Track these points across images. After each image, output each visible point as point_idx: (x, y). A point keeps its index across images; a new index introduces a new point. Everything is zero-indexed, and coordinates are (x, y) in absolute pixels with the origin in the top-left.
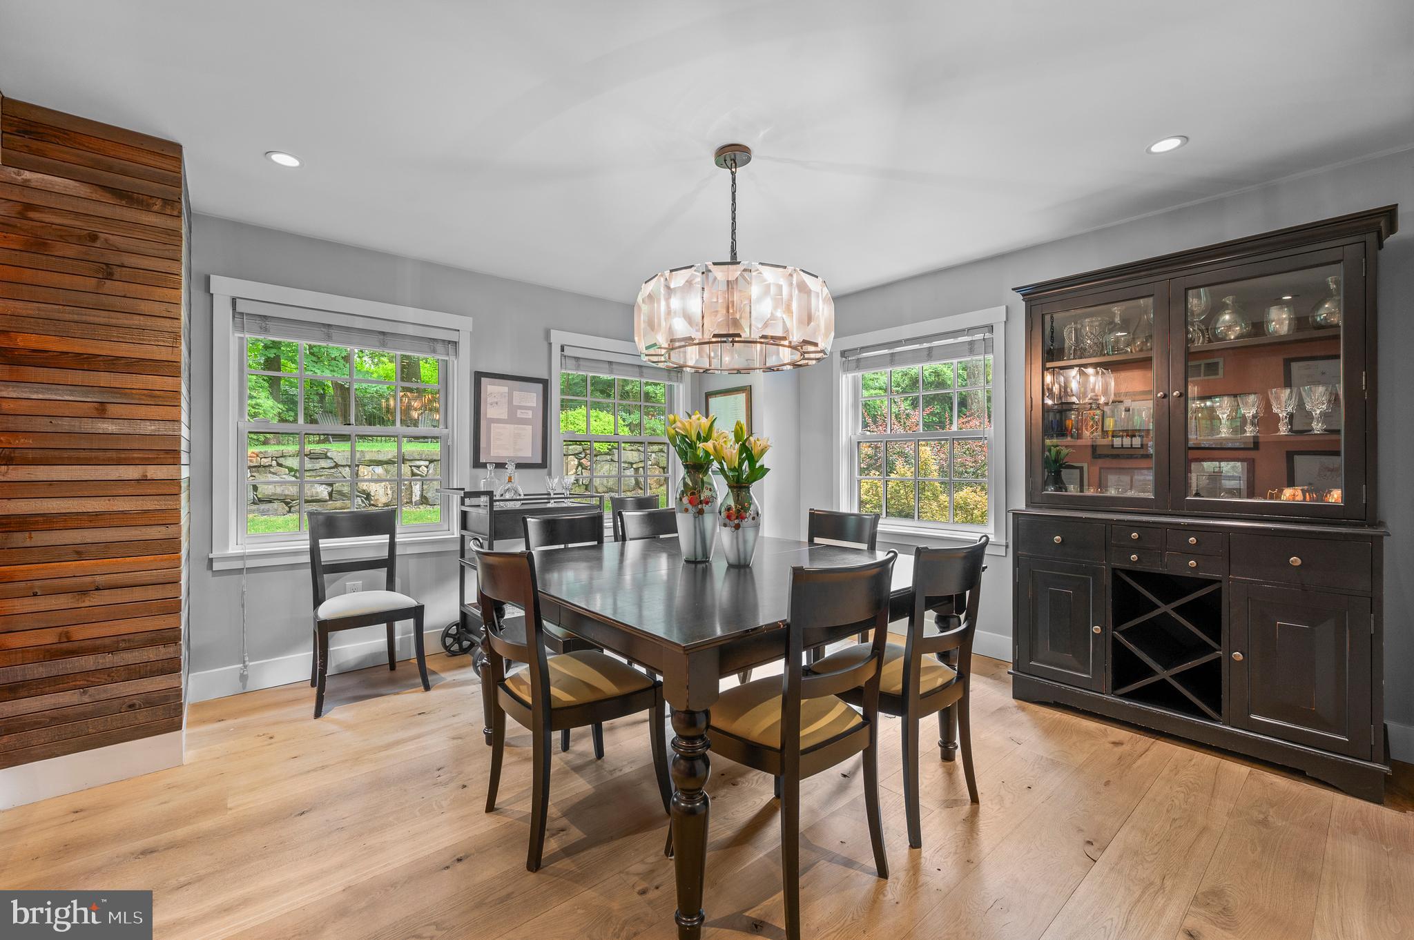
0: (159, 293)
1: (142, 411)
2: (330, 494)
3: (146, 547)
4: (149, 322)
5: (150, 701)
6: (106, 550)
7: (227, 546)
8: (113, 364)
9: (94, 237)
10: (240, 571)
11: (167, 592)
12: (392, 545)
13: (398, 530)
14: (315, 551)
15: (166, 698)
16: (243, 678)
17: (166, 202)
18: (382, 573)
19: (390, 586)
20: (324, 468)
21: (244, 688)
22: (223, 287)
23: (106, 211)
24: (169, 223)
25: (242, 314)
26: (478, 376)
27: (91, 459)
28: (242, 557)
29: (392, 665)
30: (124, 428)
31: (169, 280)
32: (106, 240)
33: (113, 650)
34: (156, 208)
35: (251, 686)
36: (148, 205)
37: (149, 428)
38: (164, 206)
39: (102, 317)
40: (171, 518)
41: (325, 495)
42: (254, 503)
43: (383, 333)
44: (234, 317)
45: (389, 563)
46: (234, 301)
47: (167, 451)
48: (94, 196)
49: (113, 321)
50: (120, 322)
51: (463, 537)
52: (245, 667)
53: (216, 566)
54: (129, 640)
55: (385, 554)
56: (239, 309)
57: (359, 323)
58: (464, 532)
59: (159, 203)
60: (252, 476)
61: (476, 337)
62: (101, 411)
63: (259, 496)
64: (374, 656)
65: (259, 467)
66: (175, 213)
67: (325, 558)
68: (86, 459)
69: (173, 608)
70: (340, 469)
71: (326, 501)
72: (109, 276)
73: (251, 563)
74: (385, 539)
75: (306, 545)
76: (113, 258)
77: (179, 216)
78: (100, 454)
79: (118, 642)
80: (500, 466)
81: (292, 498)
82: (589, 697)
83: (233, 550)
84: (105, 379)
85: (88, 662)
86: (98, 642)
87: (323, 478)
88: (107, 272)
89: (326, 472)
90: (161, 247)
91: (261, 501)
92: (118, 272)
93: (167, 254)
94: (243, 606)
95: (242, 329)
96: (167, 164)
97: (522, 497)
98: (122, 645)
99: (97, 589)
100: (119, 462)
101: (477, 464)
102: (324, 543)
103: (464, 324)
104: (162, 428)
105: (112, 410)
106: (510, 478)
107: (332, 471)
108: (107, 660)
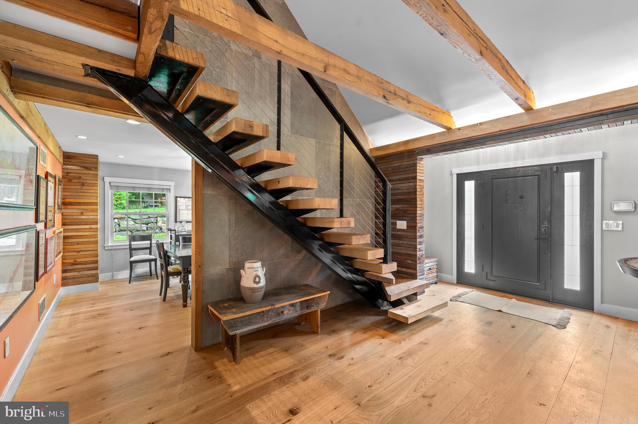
0: (93, 188)
1: (90, 214)
2: (147, 228)
3: (91, 243)
4: (91, 194)
5: (92, 276)
6: (83, 243)
7: (108, 243)
8: (84, 204)
9: (80, 178)
10: (111, 250)
11: (95, 252)
12: (151, 244)
13: (153, 240)
14: (130, 245)
15: (95, 275)
16: (113, 276)
17: (95, 168)
18: (148, 251)
19: (150, 254)
20: (144, 218)
21: (113, 278)
22: (107, 180)
23: (83, 172)
24: (95, 173)
25: (112, 186)
26: (176, 198)
27: (80, 224)
28: (112, 246)
29: (151, 275)
30: (87, 217)
31: (95, 185)
32: (83, 178)
33: (85, 264)
34: (93, 170)
35: (115, 278)
36: (92, 169)
37: (91, 217)
38: (95, 169)
39: (82, 194)
40: (96, 236)
41: (145, 228)
42: (119, 231)
43: (149, 188)
44: (110, 187)
45: (150, 248)
46: (110, 182)
47: (95, 222)
48: (80, 169)
49: (84, 195)
50: (87, 195)
51: (171, 242)
52: (113, 273)
53: (106, 248)
54: (88, 262)
55: (149, 246)
56: (111, 185)
57: (142, 186)
58: (171, 241)
59: (94, 168)
60: (118, 221)
61: (175, 187)
62: (82, 214)
63: (121, 229)
64: (146, 272)
65: (121, 218)
66: (97, 170)
67: (133, 247)
68: (79, 224)
69: (97, 256)
70: (151, 219)
71: (145, 231)
72: (84, 185)
73: (114, 248)
74: (149, 242)
75: (128, 243)
76: (84, 181)
77: (98, 171)
78: (82, 223)
79: (85, 262)
80: (181, 222)
81: (133, 229)
82: (177, 271)
83: (110, 244)
84: (83, 207)
85: (79, 266)
86: (82, 262)
87: (144, 222)
88: (83, 185)
89: (145, 220)
90: (94, 178)
91: (121, 231)
92: (85, 184)
93: (95, 179)
94: (112, 258)
95: (112, 189)
96: (95, 160)
97: (187, 231)
98: (86, 263)
99: (81, 251)
100: (86, 225)
101: (176, 222)
102: (133, 243)
103: (172, 184)
104: (94, 217)
105: (84, 214)
106: (183, 226)
107: (148, 219)
108: (83, 266)
